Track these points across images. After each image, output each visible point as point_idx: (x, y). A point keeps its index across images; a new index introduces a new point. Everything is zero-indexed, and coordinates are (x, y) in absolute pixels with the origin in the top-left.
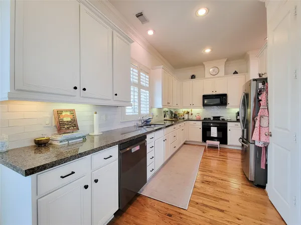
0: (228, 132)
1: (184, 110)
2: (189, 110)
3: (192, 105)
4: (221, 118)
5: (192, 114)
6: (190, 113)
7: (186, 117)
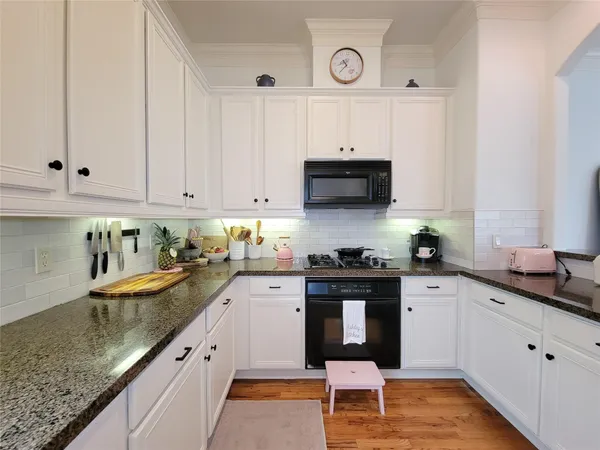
0: (405, 315)
1: (229, 223)
2: (250, 224)
3: (262, 203)
4: (366, 254)
5: (260, 241)
6: (253, 236)
7: (238, 251)
